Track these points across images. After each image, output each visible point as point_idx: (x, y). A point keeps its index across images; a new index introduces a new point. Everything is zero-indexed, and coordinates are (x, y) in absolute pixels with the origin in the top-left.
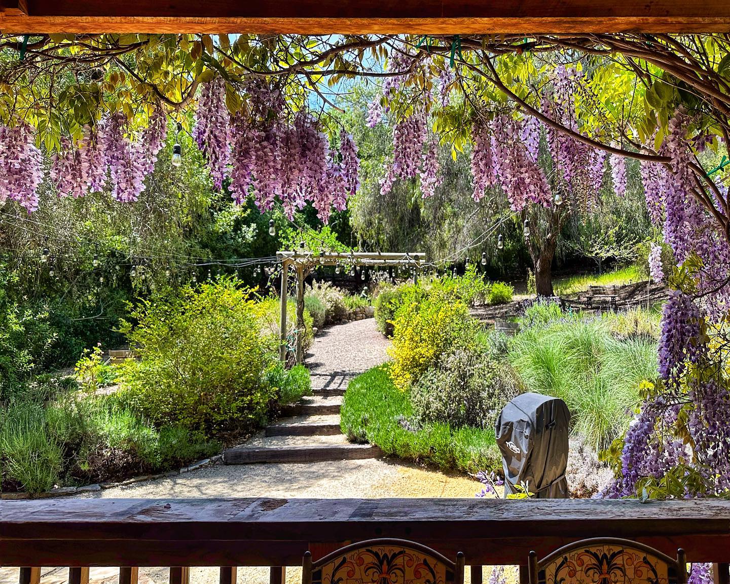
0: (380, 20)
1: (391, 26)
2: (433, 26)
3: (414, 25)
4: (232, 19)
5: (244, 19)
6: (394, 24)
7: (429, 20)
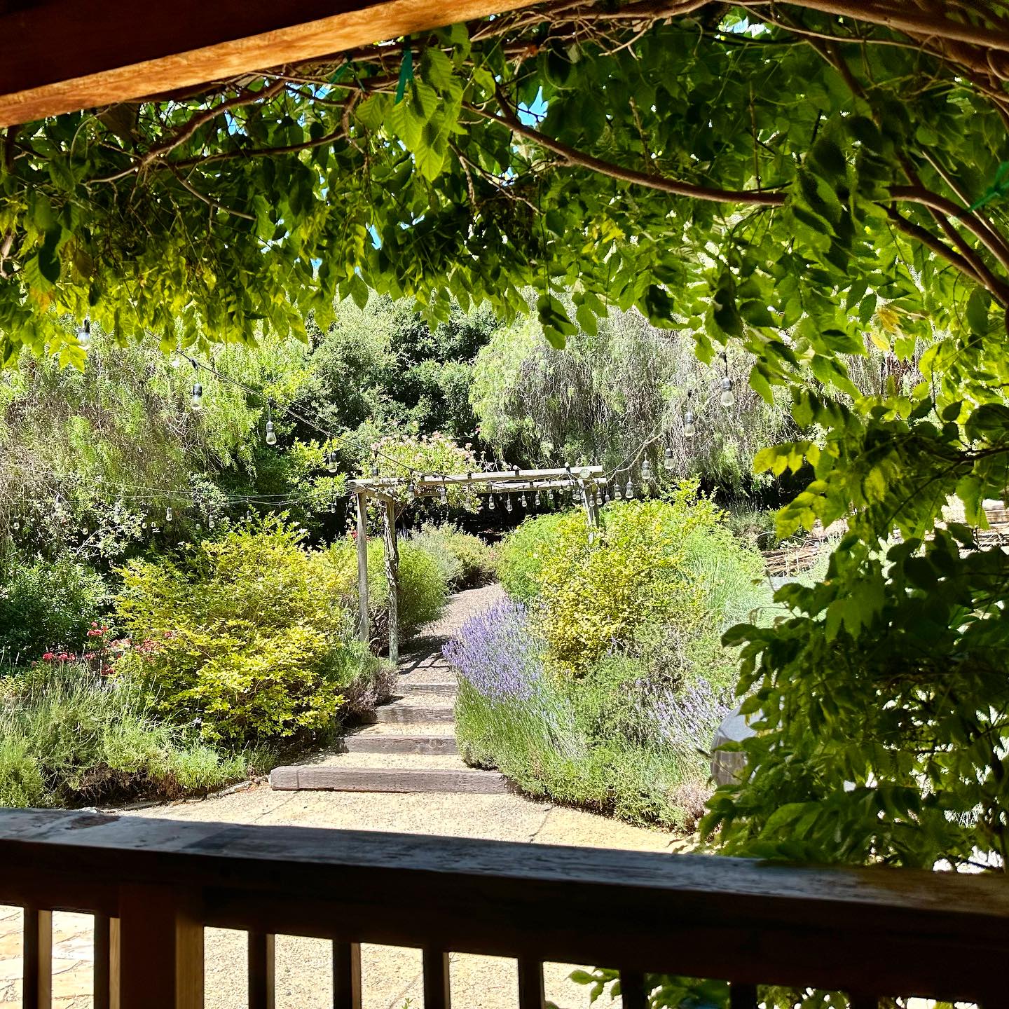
0: (232, 44)
1: (257, 52)
2: (330, 35)
3: (293, 41)
4: (10, 97)
5: (27, 93)
6: (259, 48)
7: (315, 26)
